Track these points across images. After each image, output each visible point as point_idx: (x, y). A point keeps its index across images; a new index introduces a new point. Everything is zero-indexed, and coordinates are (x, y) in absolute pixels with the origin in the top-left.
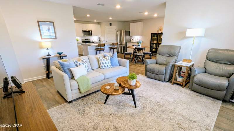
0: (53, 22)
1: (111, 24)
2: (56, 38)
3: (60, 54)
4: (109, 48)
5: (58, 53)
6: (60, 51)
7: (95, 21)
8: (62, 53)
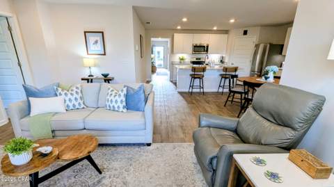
0: (102, 33)
1: (245, 33)
2: (105, 54)
3: (105, 76)
4: (221, 75)
5: (103, 75)
6: (105, 73)
7: (215, 28)
8: (108, 75)
